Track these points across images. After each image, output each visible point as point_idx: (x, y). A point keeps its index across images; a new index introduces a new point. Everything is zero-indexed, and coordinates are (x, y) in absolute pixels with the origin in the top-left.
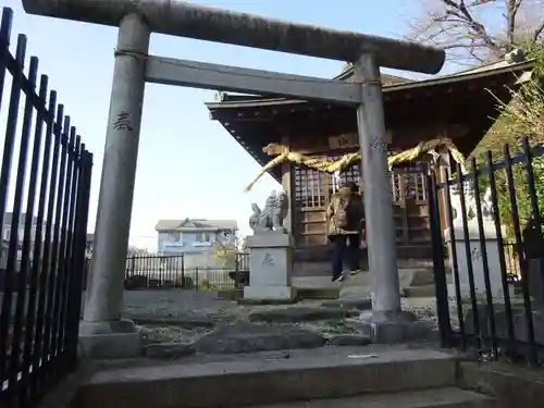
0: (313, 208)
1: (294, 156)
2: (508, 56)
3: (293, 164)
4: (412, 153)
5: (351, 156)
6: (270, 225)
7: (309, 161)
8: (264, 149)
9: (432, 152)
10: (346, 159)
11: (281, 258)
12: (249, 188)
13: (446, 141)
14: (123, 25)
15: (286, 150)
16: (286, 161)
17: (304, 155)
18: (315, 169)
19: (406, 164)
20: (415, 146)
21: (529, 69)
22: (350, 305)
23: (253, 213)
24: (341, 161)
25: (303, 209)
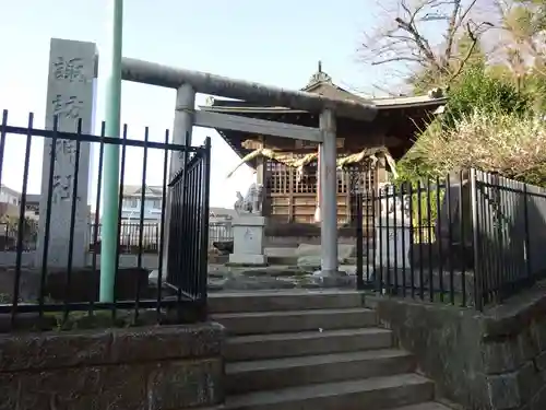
0: (280, 194)
1: (267, 152)
2: (430, 92)
3: (266, 158)
4: (358, 157)
5: (312, 155)
6: (250, 209)
7: (279, 157)
8: (243, 144)
9: (373, 157)
10: (308, 157)
11: (258, 234)
12: (229, 176)
13: (384, 149)
14: (180, 89)
15: (261, 145)
16: (261, 156)
17: (275, 151)
18: (283, 164)
19: (353, 164)
20: (360, 151)
21: (443, 105)
22: (307, 268)
23: (237, 199)
24: (305, 159)
25: (272, 195)
